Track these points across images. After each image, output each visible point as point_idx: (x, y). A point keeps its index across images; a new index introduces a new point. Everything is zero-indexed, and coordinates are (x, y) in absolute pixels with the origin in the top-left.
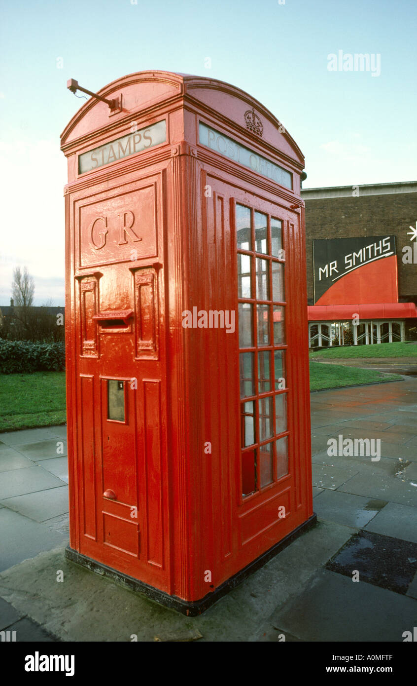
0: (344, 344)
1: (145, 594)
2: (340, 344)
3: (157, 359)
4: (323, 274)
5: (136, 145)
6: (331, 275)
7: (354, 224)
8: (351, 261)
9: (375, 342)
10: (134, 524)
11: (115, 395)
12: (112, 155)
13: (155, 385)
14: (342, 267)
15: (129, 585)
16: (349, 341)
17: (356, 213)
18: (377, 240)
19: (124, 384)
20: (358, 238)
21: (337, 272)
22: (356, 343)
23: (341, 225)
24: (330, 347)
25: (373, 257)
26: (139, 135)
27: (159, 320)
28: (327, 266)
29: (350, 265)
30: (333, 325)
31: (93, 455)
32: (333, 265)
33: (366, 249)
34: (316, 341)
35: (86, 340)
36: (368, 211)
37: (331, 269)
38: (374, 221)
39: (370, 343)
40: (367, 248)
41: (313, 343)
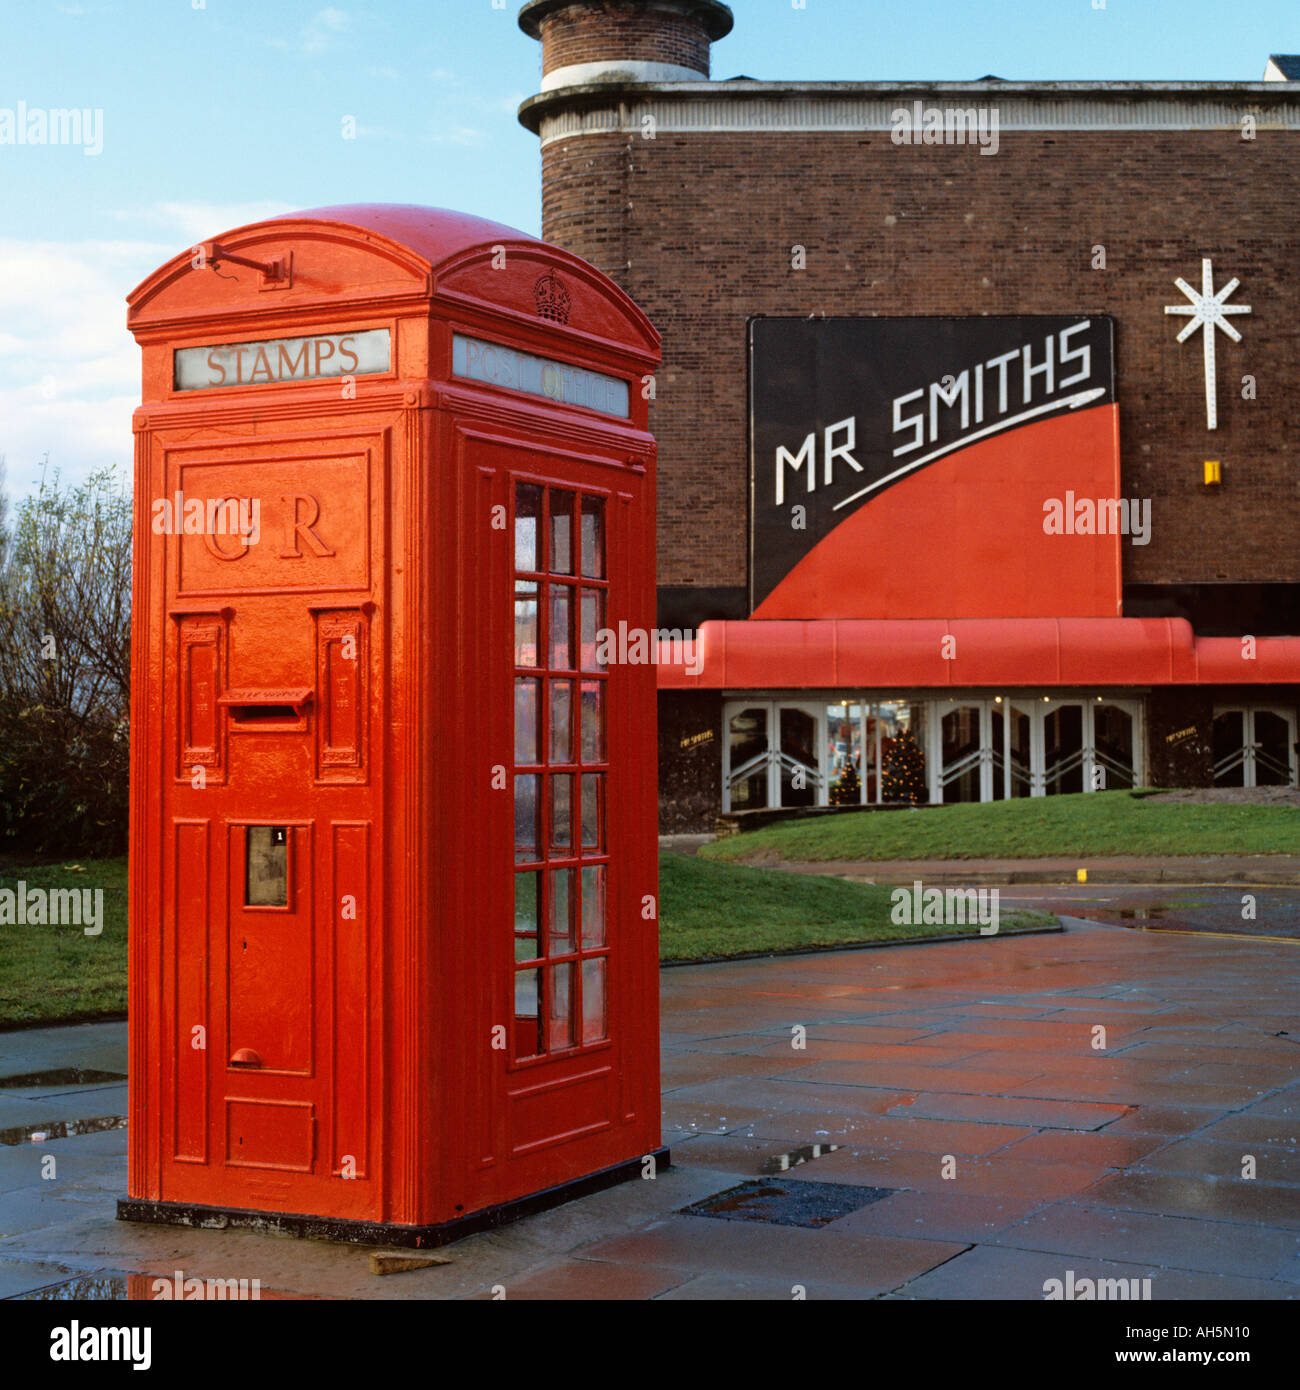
0: (885, 798)
1: (326, 1236)
2: (864, 800)
3: (363, 781)
4: (794, 477)
5: (322, 362)
6: (828, 480)
7: (939, 256)
8: (918, 420)
9: (1023, 789)
10: (304, 1107)
11: (265, 856)
12: (261, 366)
13: (357, 830)
14: (877, 447)
15: (290, 1228)
16: (907, 786)
17: (946, 205)
18: (1035, 330)
19: (288, 833)
20: (953, 319)
21: (858, 468)
22: (936, 796)
23: (878, 256)
24: (818, 814)
25: (1016, 406)
26: (331, 345)
27: (369, 709)
28: (810, 442)
29: (913, 439)
30: (837, 711)
31: (204, 986)
32: (840, 438)
33: (986, 372)
34: (759, 783)
35: (191, 746)
36: (1001, 199)
37: (830, 453)
38: (1025, 247)
39: (998, 794)
40: (991, 364)
41: (744, 794)
